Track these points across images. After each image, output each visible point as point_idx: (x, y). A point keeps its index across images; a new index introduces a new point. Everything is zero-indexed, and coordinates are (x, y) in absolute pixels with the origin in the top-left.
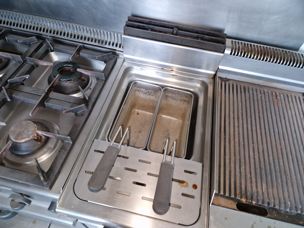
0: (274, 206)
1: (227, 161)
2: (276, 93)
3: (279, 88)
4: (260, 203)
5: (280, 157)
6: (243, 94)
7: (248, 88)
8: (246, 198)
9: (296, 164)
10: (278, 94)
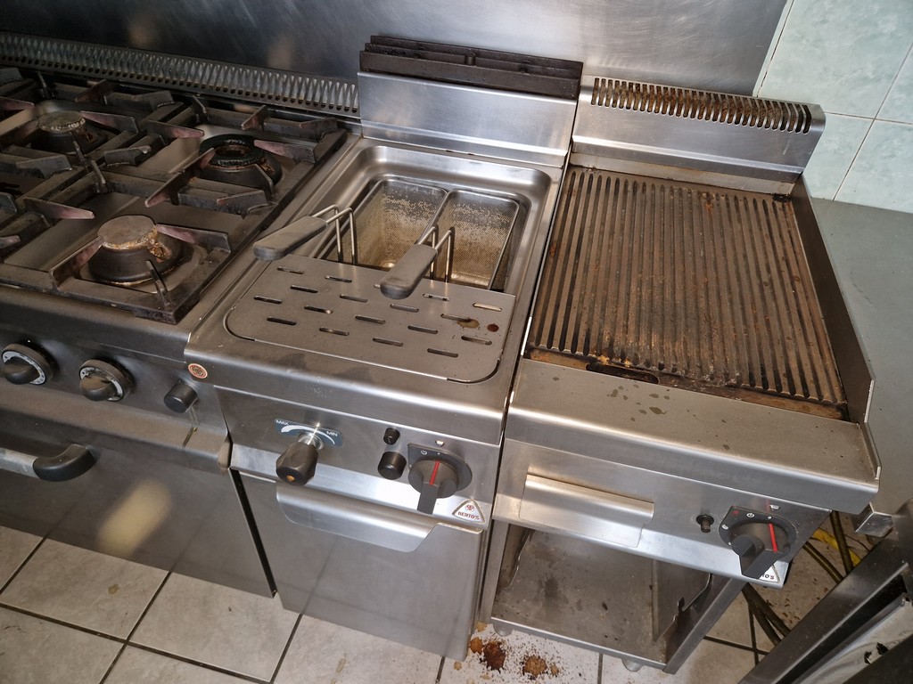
0: (675, 370)
1: (576, 298)
2: (708, 194)
3: (717, 185)
4: (641, 365)
5: (702, 293)
6: (630, 195)
7: (644, 185)
8: (611, 355)
9: (737, 307)
10: (714, 196)
